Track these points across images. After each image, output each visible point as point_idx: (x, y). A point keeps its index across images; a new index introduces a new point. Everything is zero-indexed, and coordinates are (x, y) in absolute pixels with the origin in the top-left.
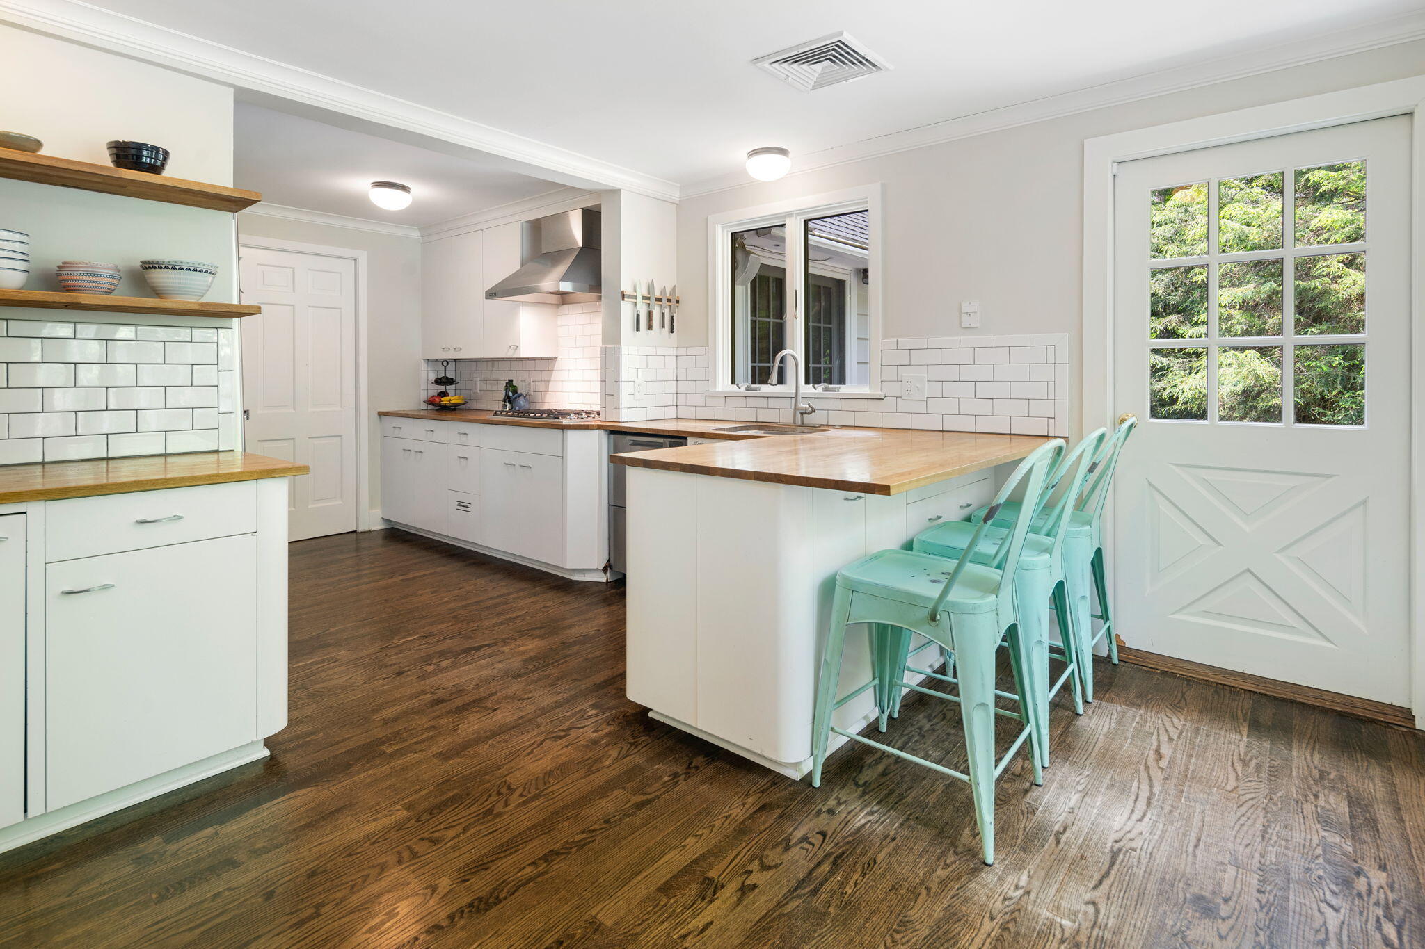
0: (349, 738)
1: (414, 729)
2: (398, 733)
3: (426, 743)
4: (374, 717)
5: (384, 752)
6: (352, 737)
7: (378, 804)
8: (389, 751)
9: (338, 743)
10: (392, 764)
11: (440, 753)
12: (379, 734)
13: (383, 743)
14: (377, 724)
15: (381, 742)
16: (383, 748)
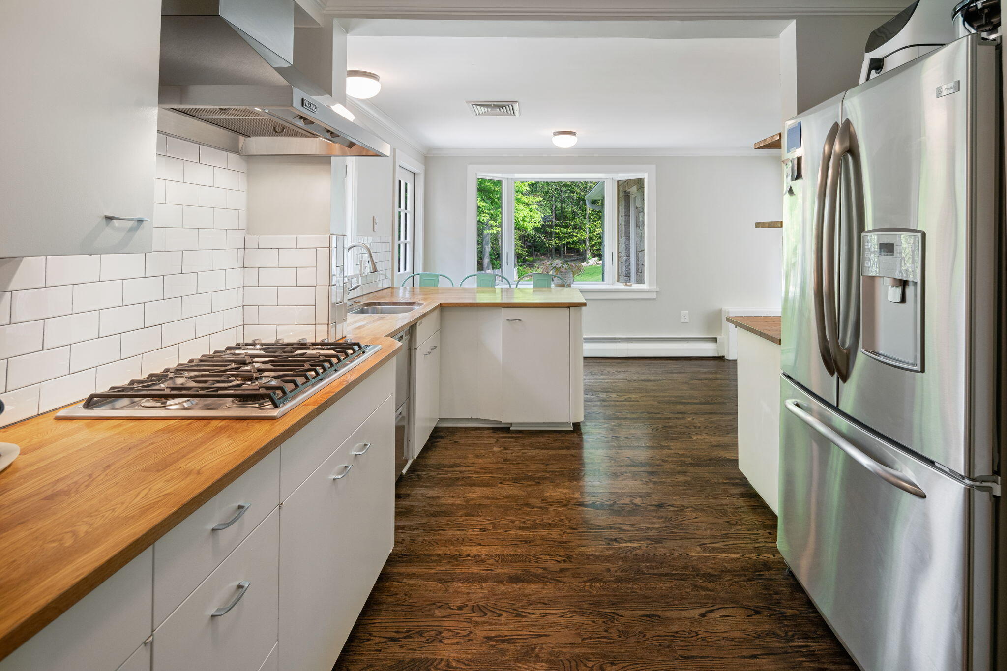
0: (707, 473)
1: (673, 464)
2: (682, 465)
3: (672, 456)
4: (689, 479)
5: (692, 459)
6: (704, 473)
7: (702, 443)
8: (689, 459)
9: (712, 473)
10: (691, 453)
11: (668, 449)
12: (691, 469)
13: (690, 463)
14: (689, 474)
15: (692, 465)
16: (692, 462)
